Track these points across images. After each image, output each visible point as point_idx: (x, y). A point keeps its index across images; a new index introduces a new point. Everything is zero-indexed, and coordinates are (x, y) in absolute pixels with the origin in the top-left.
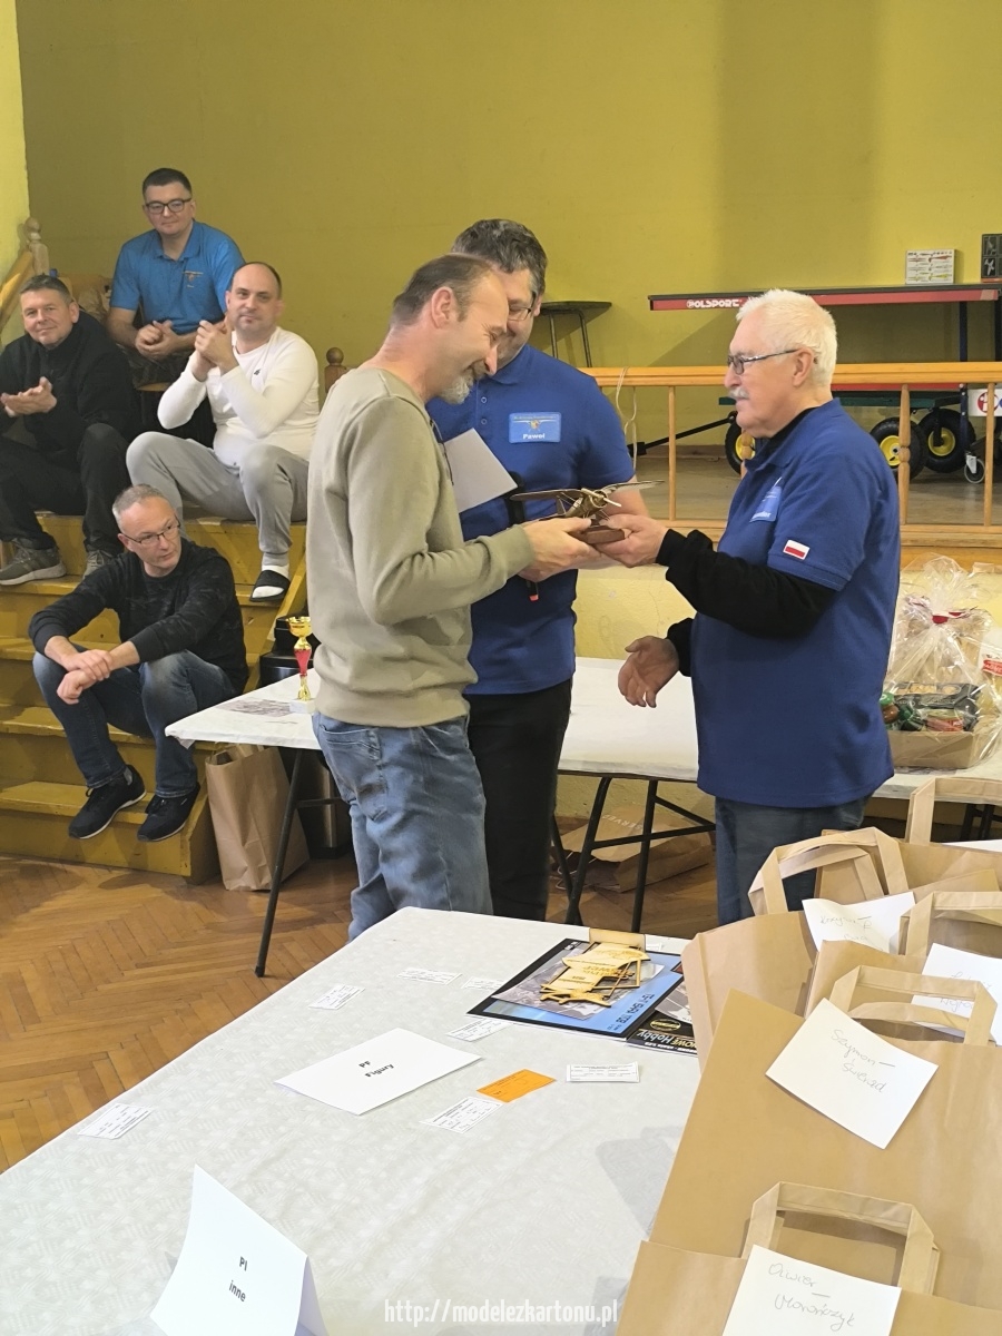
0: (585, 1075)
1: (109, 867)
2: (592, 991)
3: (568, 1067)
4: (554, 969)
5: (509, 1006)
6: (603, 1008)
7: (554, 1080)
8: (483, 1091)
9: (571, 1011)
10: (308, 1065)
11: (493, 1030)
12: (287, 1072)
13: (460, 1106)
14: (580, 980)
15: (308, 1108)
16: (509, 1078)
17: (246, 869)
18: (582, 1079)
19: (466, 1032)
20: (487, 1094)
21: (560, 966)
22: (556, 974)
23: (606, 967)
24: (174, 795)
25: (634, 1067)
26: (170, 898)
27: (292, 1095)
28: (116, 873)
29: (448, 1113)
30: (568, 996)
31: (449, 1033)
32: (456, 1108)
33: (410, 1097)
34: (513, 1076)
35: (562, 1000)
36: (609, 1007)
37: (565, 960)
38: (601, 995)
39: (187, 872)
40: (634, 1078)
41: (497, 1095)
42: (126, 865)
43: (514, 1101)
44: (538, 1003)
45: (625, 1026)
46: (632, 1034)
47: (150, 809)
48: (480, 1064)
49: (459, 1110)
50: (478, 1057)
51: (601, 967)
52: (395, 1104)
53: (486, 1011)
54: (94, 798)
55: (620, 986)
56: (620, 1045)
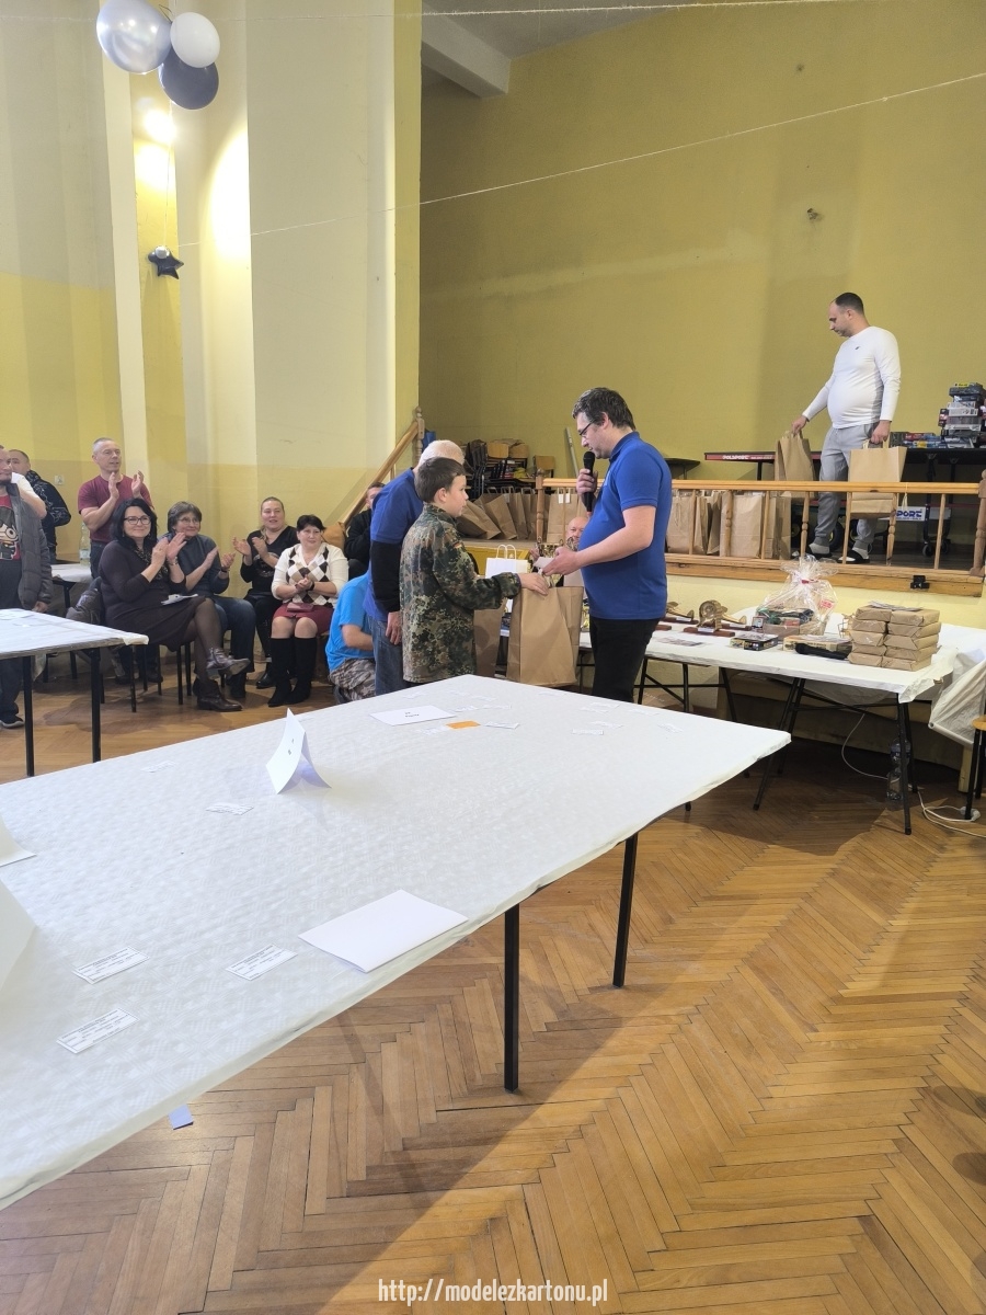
7: (480, 725)
10: (386, 711)
15: (375, 722)
16: (462, 722)
20: (450, 726)
27: (372, 718)
29: (428, 728)
33: (418, 723)
41: (453, 726)
43: (459, 729)
49: (434, 728)
52: (409, 724)
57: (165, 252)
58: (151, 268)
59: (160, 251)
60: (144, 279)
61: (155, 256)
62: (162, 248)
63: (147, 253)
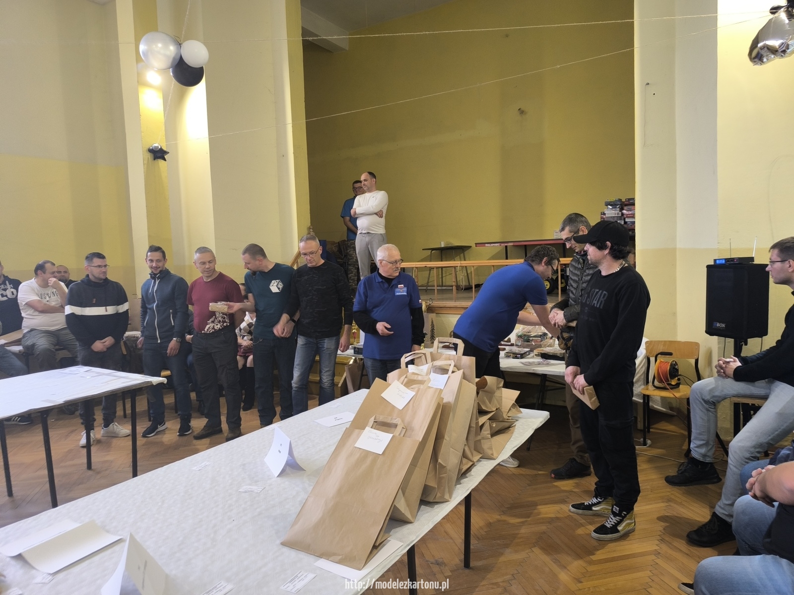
10: (323, 418)
12: (317, 419)
15: (317, 424)
57: (158, 147)
58: (149, 156)
59: (155, 147)
60: (146, 162)
61: (152, 149)
62: (156, 145)
63: (147, 147)
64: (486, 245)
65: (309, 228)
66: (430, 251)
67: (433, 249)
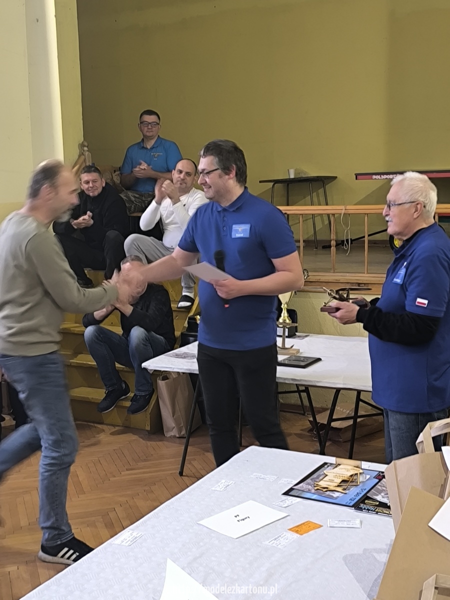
0: (336, 524)
1: (114, 426)
2: (338, 486)
3: (328, 520)
4: (320, 476)
5: (300, 492)
6: (343, 494)
7: (322, 526)
8: (290, 530)
9: (329, 495)
10: (212, 516)
11: (293, 502)
12: (202, 519)
13: (280, 536)
14: (332, 481)
15: (212, 535)
16: (302, 524)
17: (174, 427)
18: (335, 526)
19: (281, 503)
20: (292, 531)
21: (323, 474)
22: (321, 478)
23: (344, 476)
24: (143, 394)
25: (358, 522)
26: (141, 440)
27: (205, 529)
28: (117, 428)
29: (275, 539)
30: (327, 488)
31: (274, 503)
32: (278, 537)
33: (257, 531)
34: (304, 524)
35: (325, 490)
36: (346, 494)
37: (325, 472)
38: (342, 488)
39: (148, 428)
40: (359, 526)
41: (297, 532)
42: (121, 425)
43: (304, 535)
44: (313, 491)
45: (353, 503)
46: (357, 506)
47: (132, 400)
48: (288, 517)
49: (280, 538)
50: (287, 514)
51: (341, 475)
52: (251, 534)
53: (290, 494)
54: (108, 395)
55: (350, 484)
56: (352, 511)
64: (374, 177)
65: (82, 146)
66: (272, 183)
67: (276, 182)
